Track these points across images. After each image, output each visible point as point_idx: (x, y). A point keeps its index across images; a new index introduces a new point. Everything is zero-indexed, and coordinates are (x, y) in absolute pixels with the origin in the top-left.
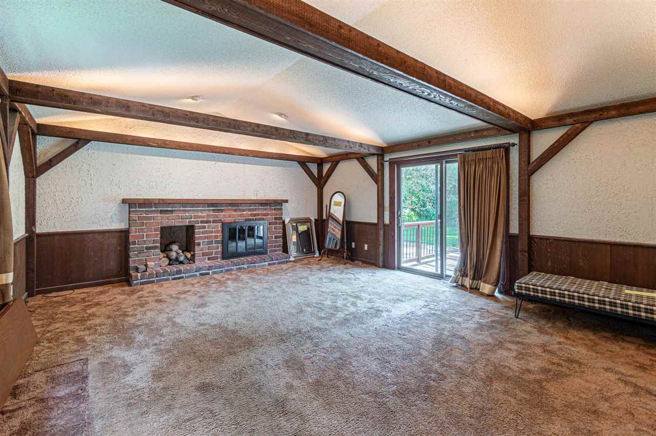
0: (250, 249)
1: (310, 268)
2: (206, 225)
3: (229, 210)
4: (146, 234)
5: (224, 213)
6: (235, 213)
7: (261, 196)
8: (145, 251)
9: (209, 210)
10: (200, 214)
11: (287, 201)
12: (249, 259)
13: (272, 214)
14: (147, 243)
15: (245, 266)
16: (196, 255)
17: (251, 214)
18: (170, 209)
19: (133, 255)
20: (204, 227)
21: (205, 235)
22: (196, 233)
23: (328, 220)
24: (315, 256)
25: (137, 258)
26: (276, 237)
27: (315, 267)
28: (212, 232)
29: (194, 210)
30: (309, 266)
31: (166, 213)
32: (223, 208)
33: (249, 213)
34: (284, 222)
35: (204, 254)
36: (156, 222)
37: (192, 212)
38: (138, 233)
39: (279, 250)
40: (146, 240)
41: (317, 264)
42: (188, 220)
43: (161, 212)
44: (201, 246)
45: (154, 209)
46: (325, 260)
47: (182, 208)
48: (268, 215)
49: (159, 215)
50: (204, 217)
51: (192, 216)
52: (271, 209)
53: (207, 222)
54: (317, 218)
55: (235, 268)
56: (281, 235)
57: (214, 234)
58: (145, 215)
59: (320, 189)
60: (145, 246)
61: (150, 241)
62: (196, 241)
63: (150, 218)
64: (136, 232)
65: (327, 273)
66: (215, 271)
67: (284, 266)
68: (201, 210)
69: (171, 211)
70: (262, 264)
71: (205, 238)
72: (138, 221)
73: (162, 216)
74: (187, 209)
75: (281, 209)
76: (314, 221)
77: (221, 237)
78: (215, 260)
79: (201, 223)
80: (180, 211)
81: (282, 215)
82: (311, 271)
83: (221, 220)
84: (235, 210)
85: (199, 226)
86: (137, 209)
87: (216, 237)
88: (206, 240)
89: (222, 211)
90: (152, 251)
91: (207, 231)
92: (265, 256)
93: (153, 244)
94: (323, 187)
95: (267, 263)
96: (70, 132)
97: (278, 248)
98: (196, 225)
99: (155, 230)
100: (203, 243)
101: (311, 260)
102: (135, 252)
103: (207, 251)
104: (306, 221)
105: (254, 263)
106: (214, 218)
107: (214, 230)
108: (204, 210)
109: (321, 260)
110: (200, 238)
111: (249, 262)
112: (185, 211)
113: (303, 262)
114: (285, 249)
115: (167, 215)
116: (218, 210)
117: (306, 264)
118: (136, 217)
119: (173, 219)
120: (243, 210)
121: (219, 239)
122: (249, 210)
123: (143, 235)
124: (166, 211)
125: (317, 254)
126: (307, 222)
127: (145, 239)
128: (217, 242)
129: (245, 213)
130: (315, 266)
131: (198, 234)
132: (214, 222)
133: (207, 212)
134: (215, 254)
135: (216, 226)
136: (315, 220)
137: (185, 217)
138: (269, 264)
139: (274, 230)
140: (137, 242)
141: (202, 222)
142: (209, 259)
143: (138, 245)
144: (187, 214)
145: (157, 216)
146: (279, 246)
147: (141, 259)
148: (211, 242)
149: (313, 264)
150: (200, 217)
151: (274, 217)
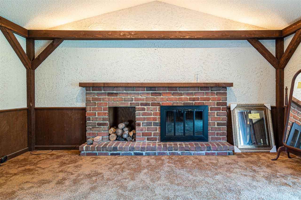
0: (198, 132)
1: (254, 171)
2: (145, 107)
3: (167, 93)
4: (98, 113)
5: (162, 97)
6: (172, 97)
7: (203, 79)
8: (97, 126)
9: (148, 94)
10: (140, 97)
11: (231, 85)
12: (184, 144)
13: (214, 99)
14: (98, 120)
15: (179, 152)
16: (137, 135)
17: (190, 98)
18: (115, 92)
19: (88, 129)
20: (144, 109)
21: (144, 117)
22: (136, 114)
23: (288, 108)
24: (271, 151)
25: (91, 132)
26: (218, 124)
27: (265, 171)
28: (150, 114)
29: (134, 93)
30: (255, 168)
31: (111, 95)
32: (161, 92)
33: (188, 97)
34: (229, 108)
35: (144, 134)
36: (104, 103)
37: (133, 95)
38: (92, 112)
39: (223, 139)
40: (97, 118)
41: (268, 166)
42: (129, 102)
43: (109, 94)
44: (141, 126)
45: (103, 92)
46: (283, 162)
47: (125, 92)
48: (208, 99)
49: (107, 97)
50: (143, 100)
51: (133, 99)
52: (212, 94)
53: (146, 104)
54: (274, 105)
55: (168, 152)
56: (226, 122)
57: (152, 116)
58: (96, 97)
59: (279, 70)
60: (97, 122)
61: (100, 119)
62: (137, 122)
63: (99, 100)
64: (90, 111)
65: (279, 191)
66: (149, 153)
67: (222, 160)
68: (141, 93)
69: (115, 93)
70: (198, 152)
71: (144, 119)
72: (92, 102)
73: (109, 98)
74: (129, 92)
75: (226, 94)
76: (270, 109)
77: (159, 120)
78: (153, 141)
79: (141, 106)
80: (123, 93)
81: (226, 100)
82: (253, 178)
83: (159, 103)
84: (173, 94)
85: (139, 108)
86: (91, 92)
87: (155, 119)
88: (146, 121)
89: (160, 94)
90: (102, 127)
91: (146, 113)
92: (204, 143)
93: (103, 121)
94: (285, 67)
95: (204, 152)
96: (45, 33)
97: (221, 137)
98: (136, 107)
99: (105, 110)
100: (143, 123)
101: (263, 158)
102: (90, 127)
103: (146, 132)
104: (260, 108)
105: (189, 151)
106: (153, 101)
107: (152, 112)
108: (143, 93)
109: (276, 160)
110: (140, 119)
111: (182, 149)
112: (128, 93)
113: (249, 158)
114: (230, 139)
115: (113, 97)
116: (156, 93)
117: (252, 162)
118: (90, 98)
119: (118, 101)
120: (181, 94)
121: (157, 122)
122: (188, 94)
123: (96, 113)
124: (112, 93)
125: (274, 150)
126: (262, 109)
127: (97, 116)
128: (155, 124)
129: (183, 97)
130: (265, 169)
131: (139, 115)
132: (153, 104)
133: (146, 95)
134: (154, 136)
135: (154, 108)
136: (272, 107)
137: (126, 100)
138: (207, 154)
139: (216, 116)
140: (91, 118)
141: (142, 104)
142: (148, 139)
143: (92, 121)
144: (129, 97)
145: (105, 98)
146: (223, 134)
147: (94, 133)
148: (150, 124)
149: (263, 164)
150: (140, 99)
151: (216, 102)
